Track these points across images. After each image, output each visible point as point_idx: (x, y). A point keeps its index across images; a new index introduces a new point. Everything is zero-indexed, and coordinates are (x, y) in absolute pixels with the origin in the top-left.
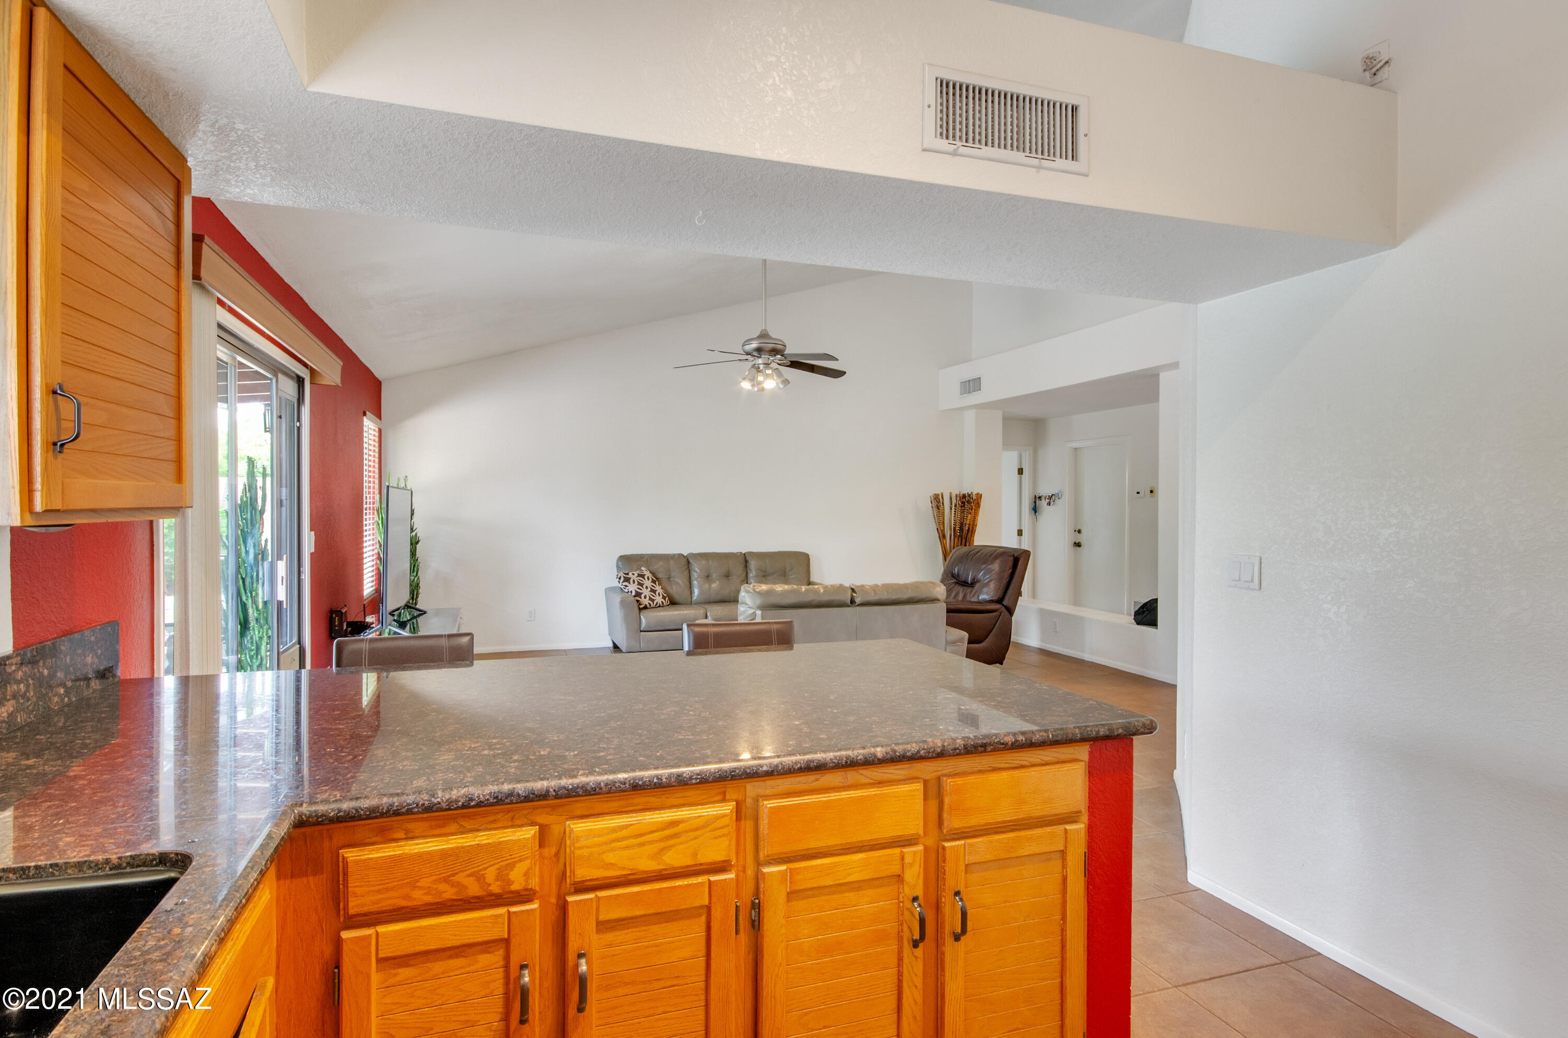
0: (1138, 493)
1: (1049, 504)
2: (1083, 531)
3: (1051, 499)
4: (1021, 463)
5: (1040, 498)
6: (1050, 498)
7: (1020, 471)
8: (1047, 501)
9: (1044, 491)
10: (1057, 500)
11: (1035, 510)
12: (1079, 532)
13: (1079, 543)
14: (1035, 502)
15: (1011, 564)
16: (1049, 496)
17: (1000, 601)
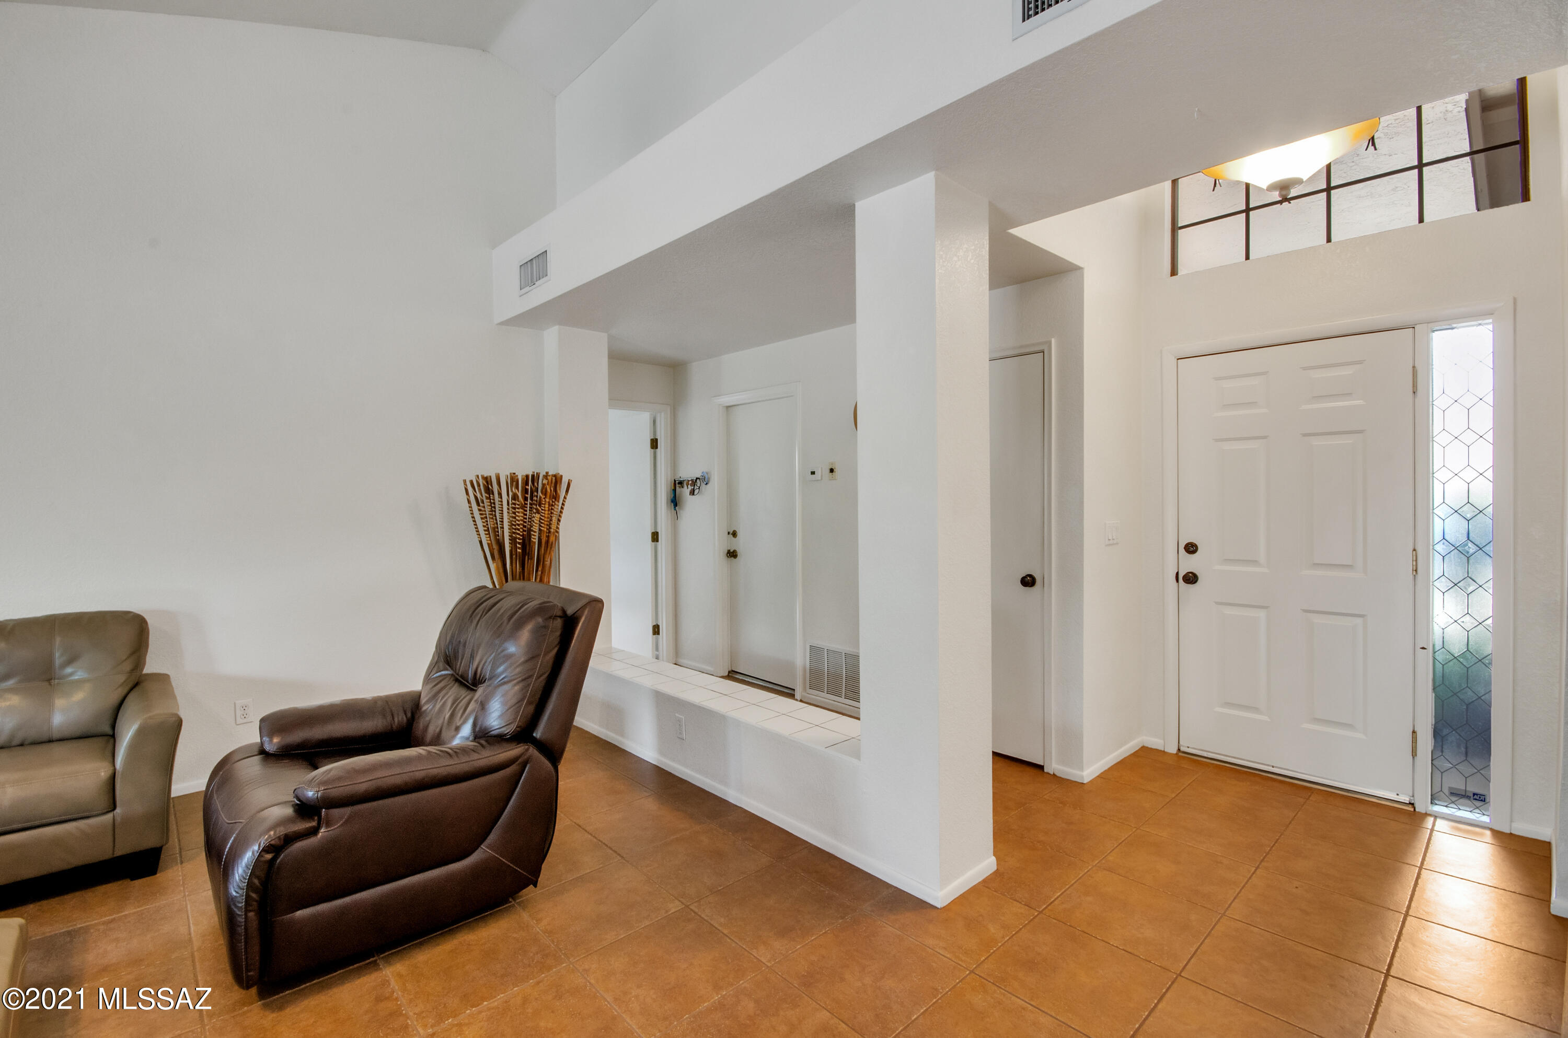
0: (813, 473)
1: (692, 493)
2: (739, 534)
3: (696, 484)
4: (655, 432)
5: (681, 483)
6: (694, 482)
7: (654, 444)
8: (690, 488)
9: (687, 472)
10: (703, 486)
11: (675, 502)
12: (734, 534)
13: (735, 551)
14: (675, 490)
15: (554, 636)
16: (692, 480)
17: (523, 735)
